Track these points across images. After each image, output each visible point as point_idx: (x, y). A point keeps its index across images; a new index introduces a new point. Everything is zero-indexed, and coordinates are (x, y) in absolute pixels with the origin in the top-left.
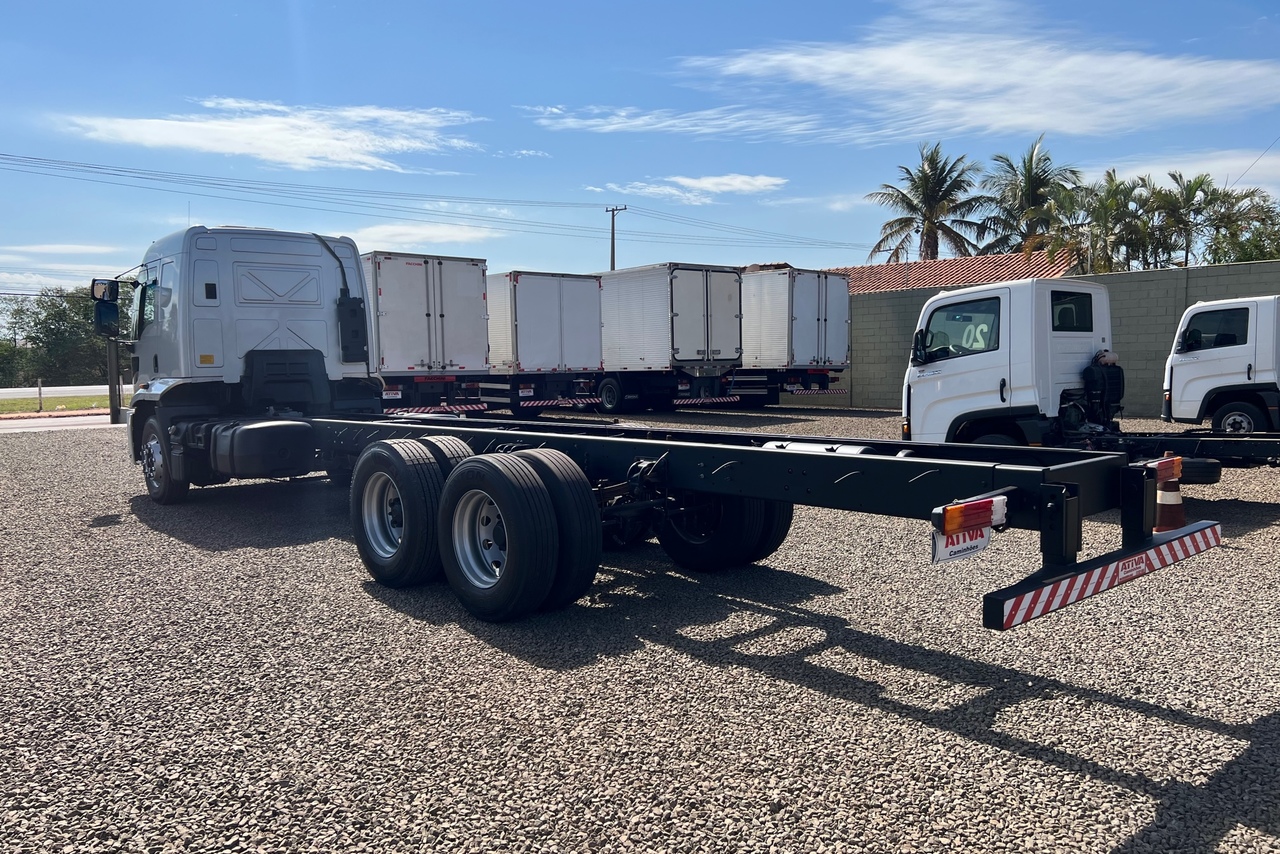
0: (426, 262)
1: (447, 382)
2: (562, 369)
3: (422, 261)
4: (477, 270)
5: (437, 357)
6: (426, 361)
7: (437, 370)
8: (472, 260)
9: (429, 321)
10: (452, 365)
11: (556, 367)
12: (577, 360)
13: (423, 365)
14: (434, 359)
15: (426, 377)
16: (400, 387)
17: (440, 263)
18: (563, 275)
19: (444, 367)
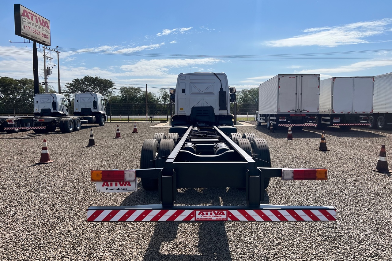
0: (297, 77)
1: (303, 116)
2: (352, 112)
3: (295, 76)
4: (316, 78)
5: (298, 108)
6: (295, 109)
7: (298, 112)
8: (315, 74)
9: (296, 96)
10: (304, 111)
11: (350, 111)
12: (359, 108)
13: (293, 111)
14: (297, 108)
15: (294, 114)
16: (285, 117)
17: (302, 77)
18: (355, 77)
19: (301, 111)
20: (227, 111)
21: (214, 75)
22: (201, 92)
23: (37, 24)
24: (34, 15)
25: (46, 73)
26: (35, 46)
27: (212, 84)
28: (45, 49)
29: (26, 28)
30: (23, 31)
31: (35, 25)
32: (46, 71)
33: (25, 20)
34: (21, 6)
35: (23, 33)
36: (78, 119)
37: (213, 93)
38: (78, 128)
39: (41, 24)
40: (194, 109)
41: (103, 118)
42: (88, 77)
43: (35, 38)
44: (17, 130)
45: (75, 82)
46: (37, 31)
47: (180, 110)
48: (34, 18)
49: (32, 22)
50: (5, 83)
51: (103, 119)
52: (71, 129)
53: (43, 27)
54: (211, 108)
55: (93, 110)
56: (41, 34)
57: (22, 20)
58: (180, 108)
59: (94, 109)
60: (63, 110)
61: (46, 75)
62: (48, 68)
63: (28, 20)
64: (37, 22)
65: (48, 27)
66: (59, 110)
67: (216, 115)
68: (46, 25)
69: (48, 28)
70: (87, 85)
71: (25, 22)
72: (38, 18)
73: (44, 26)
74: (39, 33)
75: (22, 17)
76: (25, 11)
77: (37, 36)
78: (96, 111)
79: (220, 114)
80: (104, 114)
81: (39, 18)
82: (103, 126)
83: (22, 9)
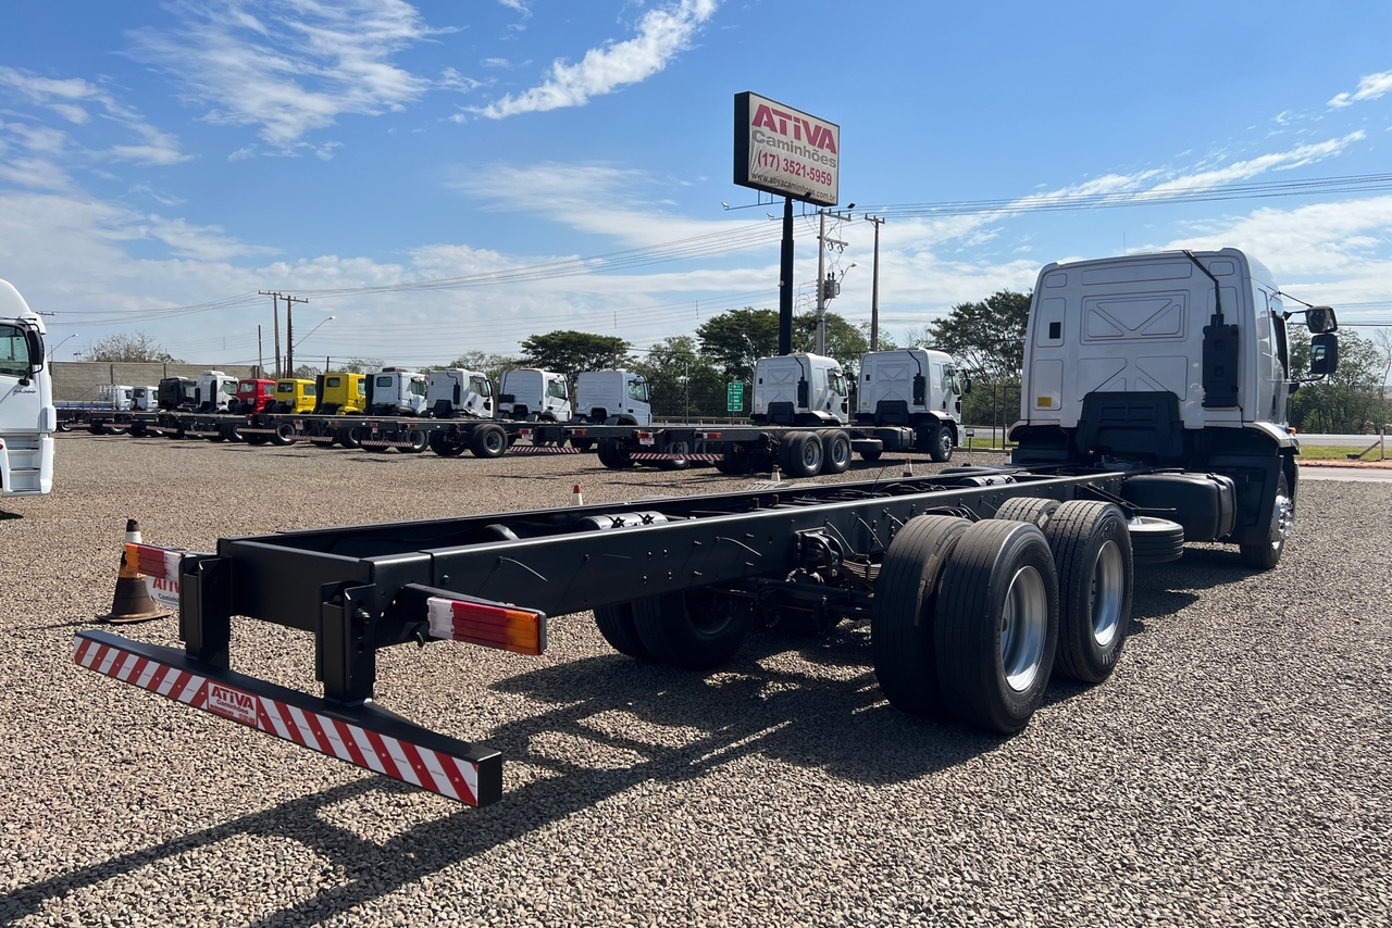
20: (1241, 410)
21: (1189, 260)
22: (1128, 334)
23: (796, 143)
24: (789, 117)
25: (823, 292)
26: (788, 209)
27: (1178, 300)
28: (826, 217)
29: (763, 160)
30: (756, 169)
31: (791, 148)
32: (823, 287)
33: (764, 135)
34: (751, 96)
35: (754, 176)
36: (840, 437)
37: (1180, 334)
38: (841, 464)
39: (812, 141)
40: (1093, 401)
41: (946, 433)
42: (1006, 296)
43: (789, 186)
44: (681, 462)
45: (961, 317)
46: (798, 164)
47: (1039, 405)
48: (790, 125)
49: (783, 138)
50: (760, 327)
51: (945, 438)
52: (812, 467)
53: (817, 149)
54: (1169, 401)
55: (912, 409)
56: (808, 170)
57: (754, 138)
58: (1039, 399)
59: (916, 403)
60: (829, 406)
61: (823, 297)
62: (829, 275)
63: (772, 134)
64: (798, 136)
65: (832, 147)
66: (816, 403)
67: (1188, 425)
68: (827, 141)
69: (833, 151)
70: (998, 322)
71: (762, 140)
72: (801, 125)
73: (821, 146)
74: (801, 171)
75: (752, 128)
76: (763, 110)
77: (795, 179)
78: (921, 409)
79: (1207, 424)
80: (950, 424)
81: (806, 124)
82: (947, 461)
83: (755, 103)
